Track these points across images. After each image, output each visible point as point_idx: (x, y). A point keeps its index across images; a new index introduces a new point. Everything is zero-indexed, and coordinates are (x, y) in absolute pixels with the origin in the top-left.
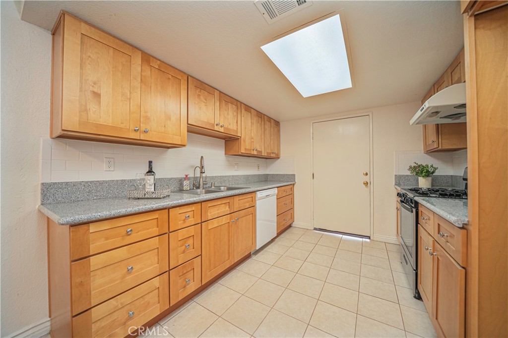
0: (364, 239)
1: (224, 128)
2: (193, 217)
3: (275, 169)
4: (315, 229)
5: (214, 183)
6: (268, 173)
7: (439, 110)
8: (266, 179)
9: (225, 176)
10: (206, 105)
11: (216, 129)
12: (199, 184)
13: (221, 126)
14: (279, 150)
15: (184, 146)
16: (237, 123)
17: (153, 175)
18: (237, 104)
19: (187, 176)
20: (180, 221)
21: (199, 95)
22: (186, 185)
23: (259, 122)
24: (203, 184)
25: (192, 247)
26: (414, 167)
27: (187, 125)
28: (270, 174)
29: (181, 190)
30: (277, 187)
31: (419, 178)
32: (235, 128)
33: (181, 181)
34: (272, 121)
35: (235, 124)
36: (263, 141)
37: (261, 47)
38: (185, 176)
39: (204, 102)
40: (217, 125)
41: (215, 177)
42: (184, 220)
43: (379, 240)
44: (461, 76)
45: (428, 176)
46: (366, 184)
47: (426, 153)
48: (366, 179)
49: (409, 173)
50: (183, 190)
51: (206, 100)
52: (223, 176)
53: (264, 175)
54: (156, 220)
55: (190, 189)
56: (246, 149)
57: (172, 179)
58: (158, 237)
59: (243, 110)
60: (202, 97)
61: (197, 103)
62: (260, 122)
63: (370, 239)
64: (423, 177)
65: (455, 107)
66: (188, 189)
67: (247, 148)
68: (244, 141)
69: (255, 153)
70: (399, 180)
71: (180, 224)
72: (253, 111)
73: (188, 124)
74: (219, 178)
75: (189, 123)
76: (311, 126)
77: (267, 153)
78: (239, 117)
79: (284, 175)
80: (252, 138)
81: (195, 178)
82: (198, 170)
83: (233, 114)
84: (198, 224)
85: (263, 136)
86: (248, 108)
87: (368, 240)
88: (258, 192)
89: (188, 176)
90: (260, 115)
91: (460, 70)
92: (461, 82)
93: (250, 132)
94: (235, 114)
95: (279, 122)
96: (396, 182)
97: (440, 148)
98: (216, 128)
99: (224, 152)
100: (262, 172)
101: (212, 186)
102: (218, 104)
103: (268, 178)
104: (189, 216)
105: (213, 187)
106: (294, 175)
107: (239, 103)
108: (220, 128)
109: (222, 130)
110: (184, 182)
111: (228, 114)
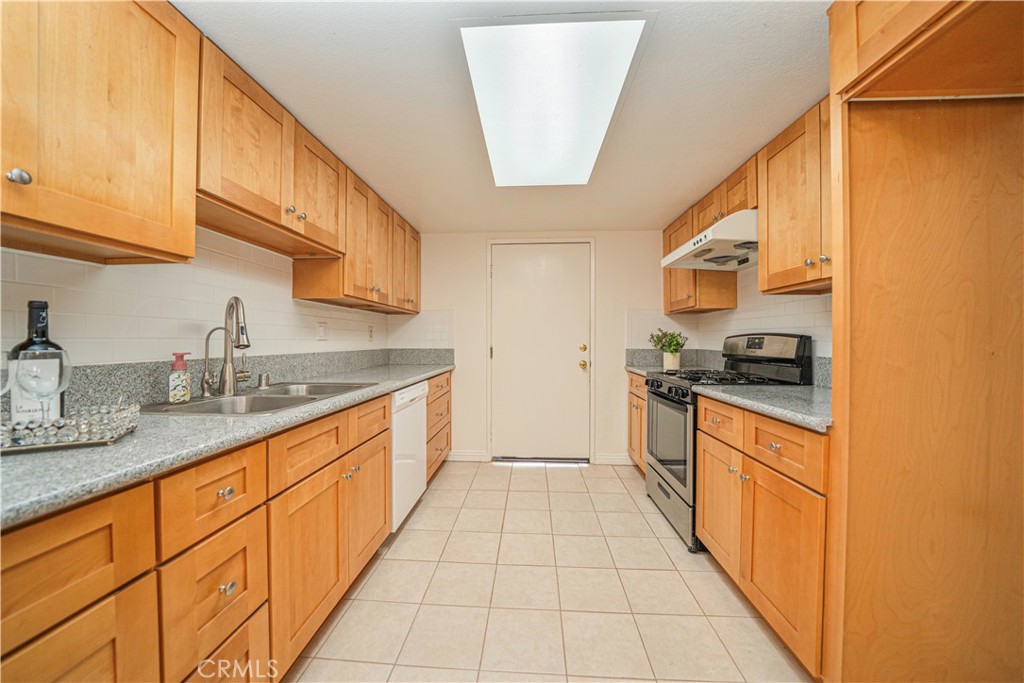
0: (580, 465)
1: (306, 223)
2: (241, 489)
3: (410, 337)
4: (495, 459)
5: (268, 377)
6: (390, 345)
7: (711, 247)
8: (385, 361)
9: (294, 356)
10: (257, 146)
11: (283, 223)
12: (223, 382)
13: (299, 218)
14: (418, 294)
15: (184, 258)
16: (337, 215)
17: (53, 356)
18: (337, 166)
19: (180, 357)
20: (199, 513)
21: (237, 110)
22: (178, 386)
23: (382, 226)
24: (237, 381)
25: (240, 586)
26: (658, 337)
27: (195, 193)
28: (396, 350)
29: (158, 404)
30: (428, 379)
31: (665, 354)
32: (331, 229)
33: (156, 374)
34: (408, 228)
35: (332, 217)
36: (390, 270)
37: (462, 29)
38: (174, 358)
39: (254, 137)
40: (288, 211)
41: (267, 357)
42: (214, 506)
43: (605, 462)
44: (747, 200)
45: (676, 351)
46: (584, 365)
47: (667, 315)
48: (584, 356)
49: (650, 346)
50: (167, 403)
51: (258, 131)
52: (287, 357)
53: (382, 350)
54: (102, 535)
55: (192, 399)
56: (356, 287)
57: (119, 367)
58: (112, 598)
59: (351, 187)
60: (244, 117)
61: (229, 129)
62: (385, 224)
63: (588, 462)
64: (672, 352)
65: (735, 246)
66: (187, 398)
67: (359, 284)
68: (352, 265)
69: (375, 297)
70: (633, 358)
71: (201, 524)
72: (371, 195)
73: (198, 190)
74: (279, 360)
75: (202, 187)
76: (489, 251)
77: (398, 300)
78: (342, 202)
79: (429, 351)
80: (370, 262)
81: (207, 362)
82: (218, 339)
83: (328, 191)
84: (259, 506)
85: (390, 260)
86: (362, 187)
87: (586, 465)
88: (396, 393)
89: (186, 358)
90: (386, 210)
91: (746, 189)
92: (747, 208)
93: (364, 245)
94: (333, 191)
95: (418, 233)
96: (628, 361)
97: (697, 307)
98: (285, 220)
99: (290, 290)
100: (377, 344)
101: (260, 385)
102: (291, 152)
103: (392, 357)
104: (231, 491)
105: (264, 387)
106: (451, 351)
107: (341, 166)
108: (295, 221)
109: (300, 228)
110: (171, 378)
111: (315, 189)
